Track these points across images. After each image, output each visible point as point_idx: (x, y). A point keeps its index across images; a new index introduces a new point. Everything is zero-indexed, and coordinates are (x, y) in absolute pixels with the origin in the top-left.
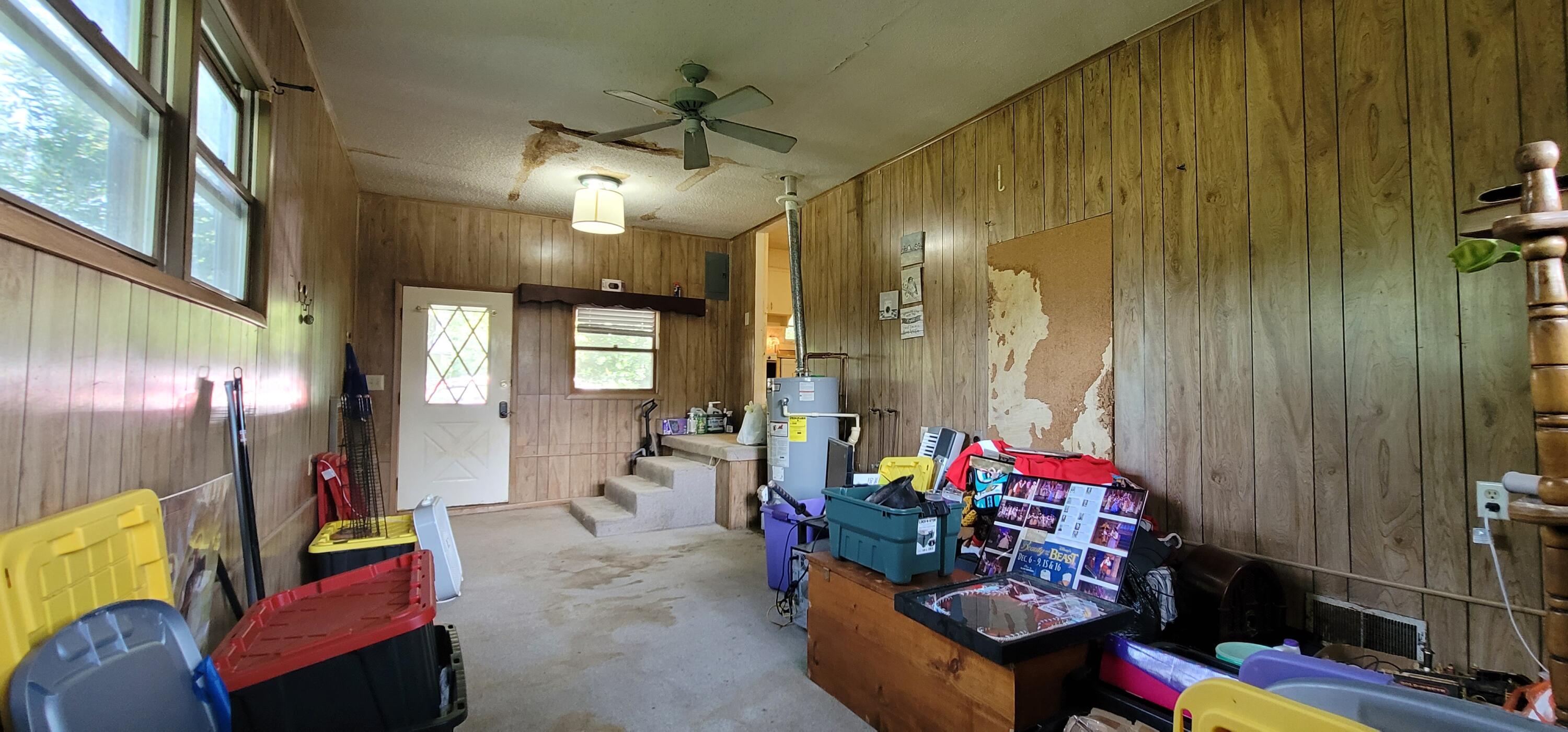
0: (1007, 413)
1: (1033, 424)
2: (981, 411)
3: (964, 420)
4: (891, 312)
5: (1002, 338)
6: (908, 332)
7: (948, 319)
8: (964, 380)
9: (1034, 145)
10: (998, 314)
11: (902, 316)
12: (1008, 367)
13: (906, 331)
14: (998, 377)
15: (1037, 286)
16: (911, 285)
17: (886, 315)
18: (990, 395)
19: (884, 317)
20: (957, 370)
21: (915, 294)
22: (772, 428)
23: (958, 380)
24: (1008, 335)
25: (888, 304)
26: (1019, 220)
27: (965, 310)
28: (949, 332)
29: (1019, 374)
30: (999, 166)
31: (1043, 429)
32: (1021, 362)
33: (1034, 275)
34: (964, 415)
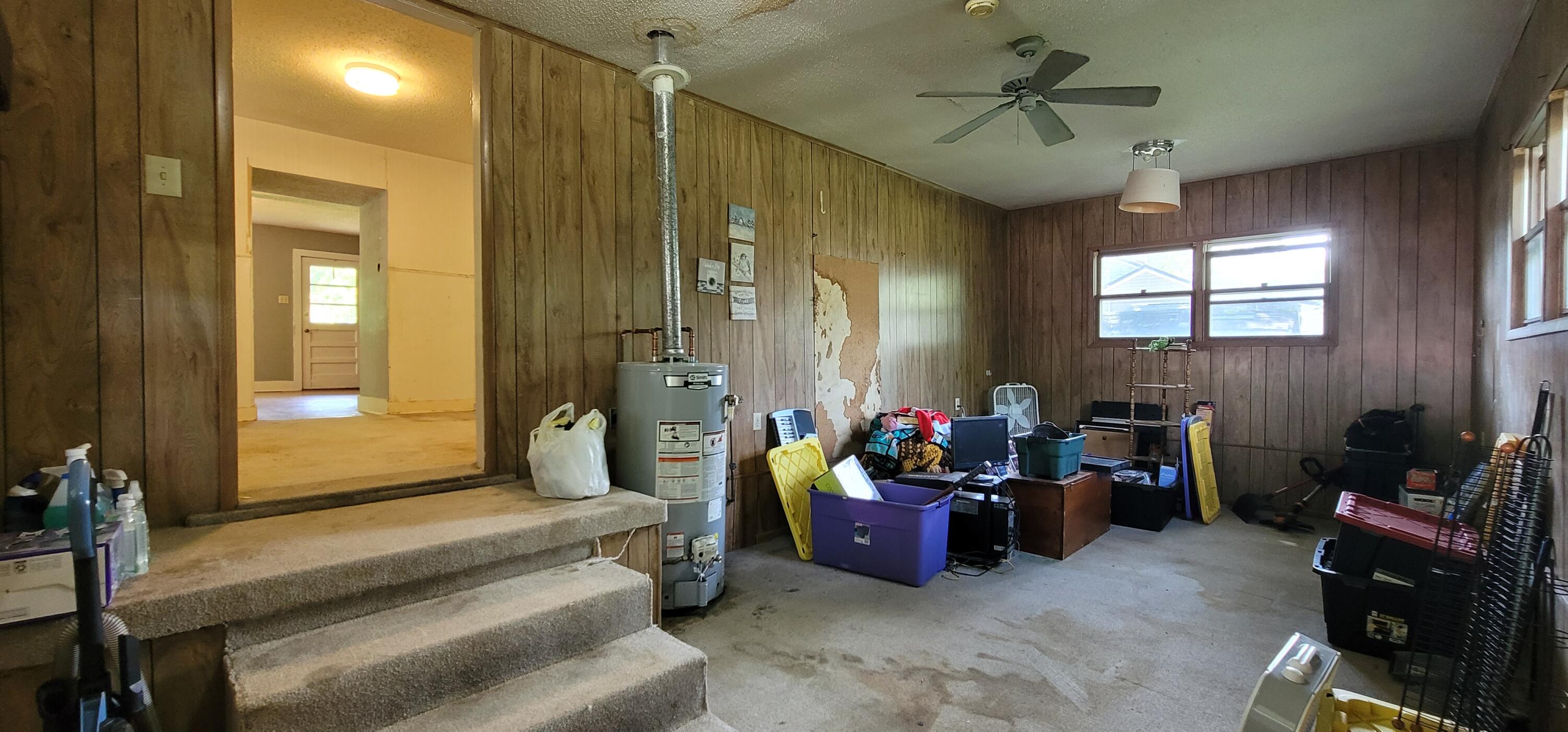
0: (829, 391)
1: (845, 397)
2: (809, 392)
3: (796, 401)
4: (716, 286)
5: (824, 332)
6: (741, 313)
7: (780, 310)
8: (795, 366)
9: (841, 192)
10: (821, 313)
11: (733, 294)
12: (828, 355)
13: (738, 311)
14: (822, 363)
15: (845, 297)
16: (744, 263)
17: (709, 287)
18: (817, 377)
19: (705, 289)
20: (788, 357)
21: (747, 274)
22: (709, 443)
23: (789, 366)
24: (828, 330)
25: (711, 274)
26: (833, 243)
27: (795, 302)
28: (780, 319)
29: (834, 362)
30: (821, 192)
31: (851, 400)
32: (836, 352)
33: (843, 289)
34: (796, 397)
